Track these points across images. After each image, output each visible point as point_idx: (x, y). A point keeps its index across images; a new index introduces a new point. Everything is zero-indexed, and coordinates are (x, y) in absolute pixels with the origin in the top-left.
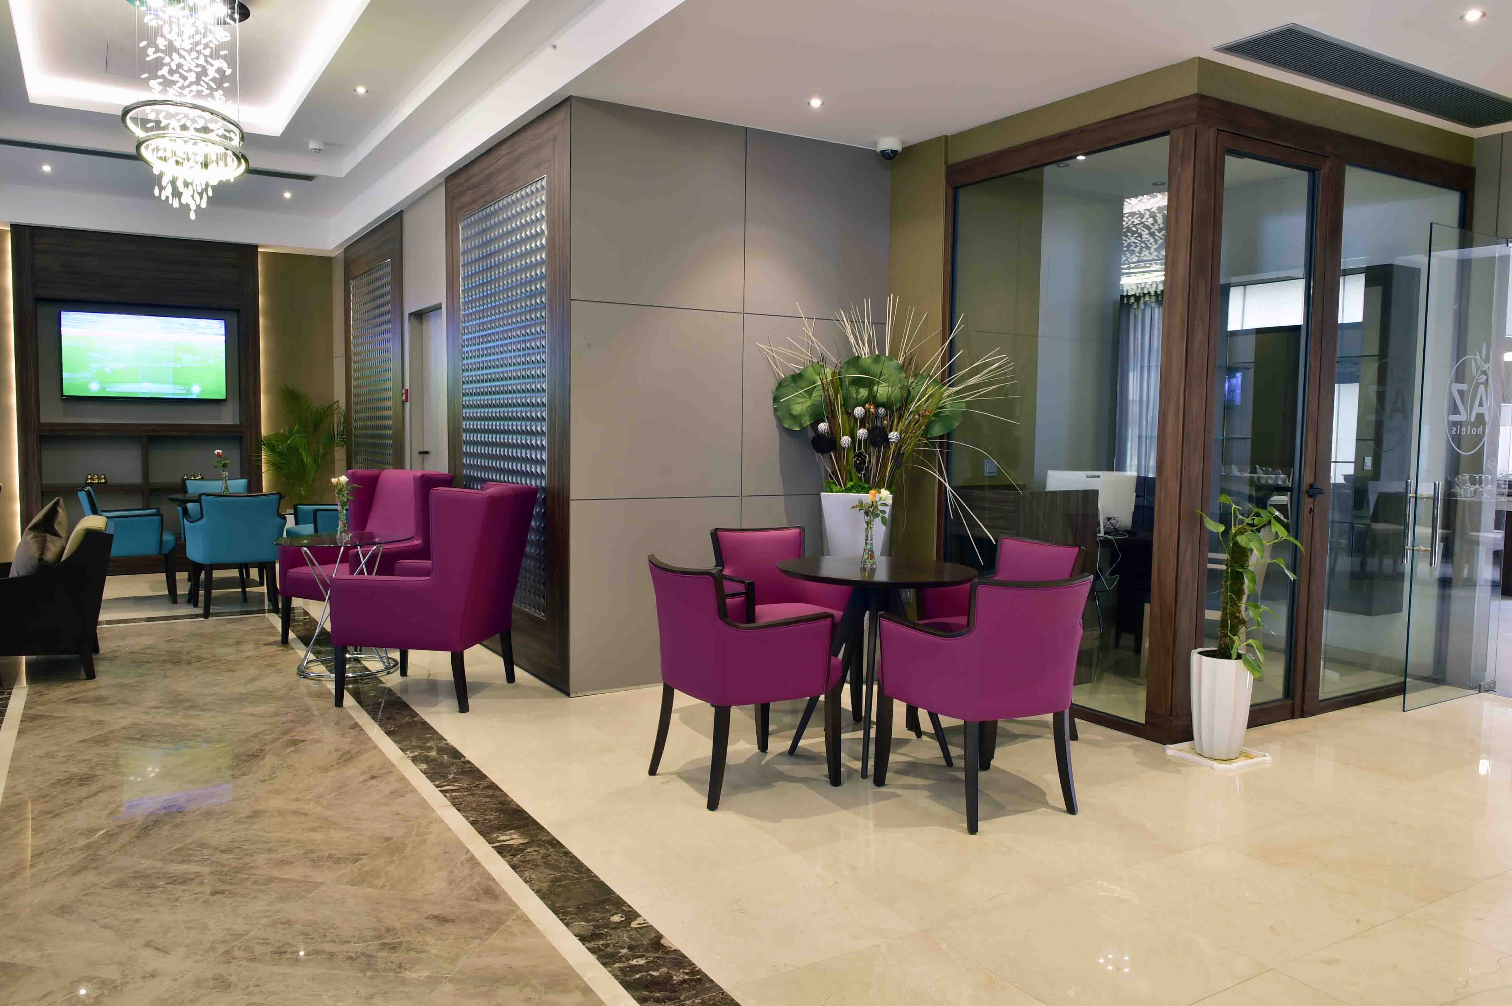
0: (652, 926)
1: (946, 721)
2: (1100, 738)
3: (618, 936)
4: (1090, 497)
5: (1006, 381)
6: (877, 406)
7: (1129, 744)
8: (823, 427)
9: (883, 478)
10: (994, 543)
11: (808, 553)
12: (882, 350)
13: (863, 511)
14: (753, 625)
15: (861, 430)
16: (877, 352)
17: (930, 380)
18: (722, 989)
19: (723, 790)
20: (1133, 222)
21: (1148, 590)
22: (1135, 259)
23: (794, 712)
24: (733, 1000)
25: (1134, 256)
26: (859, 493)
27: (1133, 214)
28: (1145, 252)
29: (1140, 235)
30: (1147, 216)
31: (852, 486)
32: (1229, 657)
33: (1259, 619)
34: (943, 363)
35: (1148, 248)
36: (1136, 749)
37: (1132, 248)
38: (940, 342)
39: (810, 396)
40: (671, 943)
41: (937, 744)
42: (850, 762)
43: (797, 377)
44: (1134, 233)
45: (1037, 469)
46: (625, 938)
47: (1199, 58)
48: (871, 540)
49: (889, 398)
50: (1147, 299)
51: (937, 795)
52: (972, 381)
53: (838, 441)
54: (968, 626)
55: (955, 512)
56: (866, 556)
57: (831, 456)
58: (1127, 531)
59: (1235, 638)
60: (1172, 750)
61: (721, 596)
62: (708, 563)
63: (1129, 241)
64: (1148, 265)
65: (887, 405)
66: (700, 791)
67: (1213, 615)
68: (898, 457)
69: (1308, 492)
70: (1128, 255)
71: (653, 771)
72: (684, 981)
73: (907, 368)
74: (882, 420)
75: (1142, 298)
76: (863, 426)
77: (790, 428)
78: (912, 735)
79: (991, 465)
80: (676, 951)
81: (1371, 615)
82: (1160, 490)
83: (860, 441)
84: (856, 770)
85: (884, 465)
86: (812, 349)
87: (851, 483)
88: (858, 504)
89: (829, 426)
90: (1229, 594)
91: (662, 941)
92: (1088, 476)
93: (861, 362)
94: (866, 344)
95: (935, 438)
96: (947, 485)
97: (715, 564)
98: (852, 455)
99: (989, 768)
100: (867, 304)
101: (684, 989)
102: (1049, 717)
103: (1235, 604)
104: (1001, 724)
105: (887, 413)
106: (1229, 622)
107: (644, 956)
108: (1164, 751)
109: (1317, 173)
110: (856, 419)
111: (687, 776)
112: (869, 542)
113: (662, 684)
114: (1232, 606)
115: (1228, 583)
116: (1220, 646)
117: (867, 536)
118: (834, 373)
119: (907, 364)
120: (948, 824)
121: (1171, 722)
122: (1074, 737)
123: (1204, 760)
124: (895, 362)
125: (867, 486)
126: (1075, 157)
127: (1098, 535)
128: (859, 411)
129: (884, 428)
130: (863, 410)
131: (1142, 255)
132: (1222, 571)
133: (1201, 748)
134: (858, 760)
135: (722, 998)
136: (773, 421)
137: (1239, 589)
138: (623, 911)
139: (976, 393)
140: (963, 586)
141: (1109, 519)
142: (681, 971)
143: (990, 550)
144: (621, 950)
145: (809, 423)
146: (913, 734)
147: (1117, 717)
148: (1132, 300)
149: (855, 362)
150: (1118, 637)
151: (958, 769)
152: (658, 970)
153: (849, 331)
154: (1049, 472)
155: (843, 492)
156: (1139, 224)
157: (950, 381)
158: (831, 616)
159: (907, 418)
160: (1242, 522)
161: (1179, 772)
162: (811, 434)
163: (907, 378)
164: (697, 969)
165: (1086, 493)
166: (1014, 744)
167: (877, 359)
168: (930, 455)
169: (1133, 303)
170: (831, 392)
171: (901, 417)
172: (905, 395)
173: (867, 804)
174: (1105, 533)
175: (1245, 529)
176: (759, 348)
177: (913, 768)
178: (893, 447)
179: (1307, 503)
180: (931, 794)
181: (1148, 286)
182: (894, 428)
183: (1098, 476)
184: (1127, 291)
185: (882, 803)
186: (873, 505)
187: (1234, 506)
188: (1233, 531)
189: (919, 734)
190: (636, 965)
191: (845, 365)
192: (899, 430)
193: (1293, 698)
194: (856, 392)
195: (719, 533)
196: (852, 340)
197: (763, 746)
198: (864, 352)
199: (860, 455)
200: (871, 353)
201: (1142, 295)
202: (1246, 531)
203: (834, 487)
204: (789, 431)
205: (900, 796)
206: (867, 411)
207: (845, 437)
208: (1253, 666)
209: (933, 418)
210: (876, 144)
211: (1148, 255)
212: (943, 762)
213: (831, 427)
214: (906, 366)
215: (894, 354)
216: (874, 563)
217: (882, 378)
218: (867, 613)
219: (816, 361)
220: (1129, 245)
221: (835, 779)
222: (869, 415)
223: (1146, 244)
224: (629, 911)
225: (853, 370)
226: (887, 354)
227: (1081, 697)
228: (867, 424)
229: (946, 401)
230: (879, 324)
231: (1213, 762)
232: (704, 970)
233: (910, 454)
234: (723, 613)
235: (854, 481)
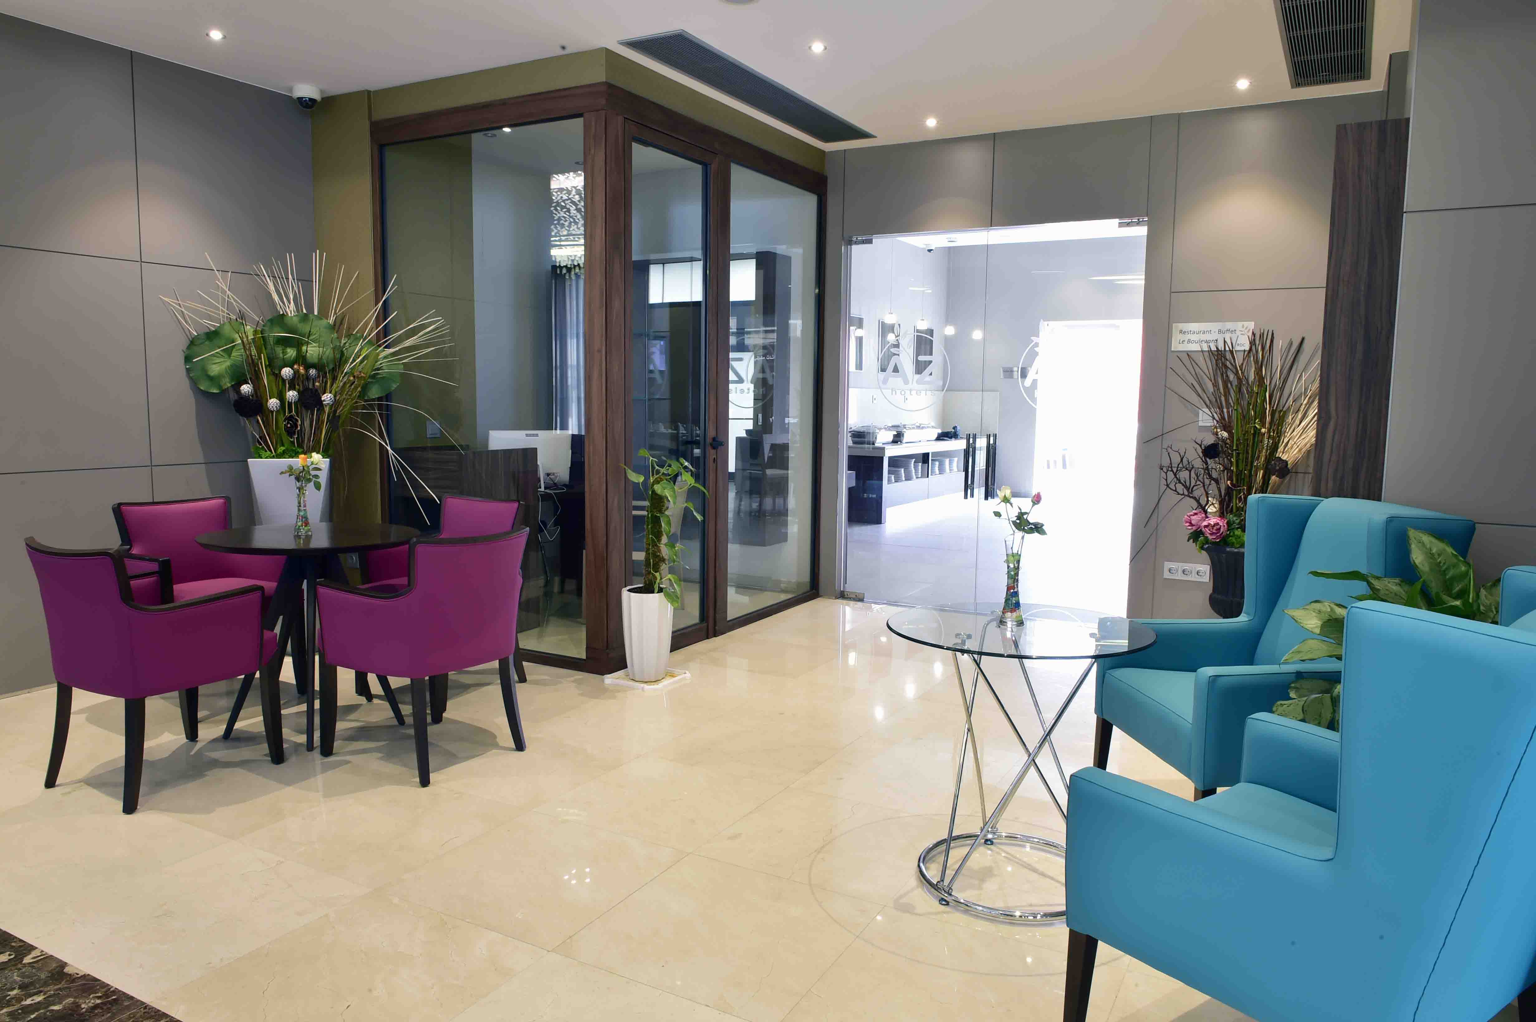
0: (52, 956)
1: (395, 682)
2: (546, 677)
3: (6, 978)
4: (530, 454)
5: (444, 342)
6: (308, 367)
7: (572, 679)
8: (246, 388)
9: (319, 442)
10: (439, 502)
11: (235, 525)
12: (310, 308)
13: (293, 477)
14: (171, 605)
15: (291, 392)
16: (305, 311)
17: (363, 341)
18: (143, 1003)
19: (143, 789)
20: (562, 197)
21: (583, 537)
22: (565, 233)
23: (229, 693)
24: (159, 1011)
25: (564, 229)
26: (292, 458)
27: (561, 190)
28: (574, 227)
29: (569, 210)
30: (574, 192)
31: (284, 451)
32: (652, 592)
33: (675, 557)
34: (378, 323)
35: (576, 223)
36: (579, 682)
37: (562, 222)
38: (373, 302)
39: (230, 356)
40: (77, 969)
41: (386, 705)
42: (292, 736)
43: (212, 336)
44: (563, 208)
45: (480, 430)
46: (15, 978)
47: (606, 48)
48: (305, 506)
49: (320, 359)
50: (577, 270)
51: (389, 755)
52: (408, 343)
53: (264, 402)
54: (409, 585)
55: (398, 473)
56: (300, 524)
57: (258, 420)
58: (565, 485)
59: (657, 574)
60: (609, 679)
61: (123, 579)
62: (112, 541)
63: (559, 215)
64: (577, 239)
65: (319, 366)
66: (113, 795)
67: (639, 556)
68: (334, 419)
69: (711, 444)
70: (559, 228)
71: (50, 782)
72: (96, 1007)
73: (339, 328)
74: (314, 381)
75: (573, 269)
76: (292, 388)
77: (206, 390)
78: (363, 700)
79: (434, 427)
80: (85, 976)
81: (764, 545)
82: (589, 445)
83: (290, 404)
84: (301, 744)
85: (319, 428)
86: (229, 306)
87: (283, 448)
88: (287, 469)
89: (254, 387)
90: (650, 536)
91: (66, 970)
92: (527, 435)
93: (286, 320)
94: (292, 301)
95: (373, 400)
96: (389, 448)
97: (120, 542)
98: (281, 418)
99: (441, 721)
100: (291, 259)
101: (96, 1015)
102: (496, 664)
103: (655, 544)
104: (452, 675)
105: (319, 373)
106: (652, 561)
107: (41, 992)
108: (603, 681)
109: (709, 166)
110: (284, 381)
111: (96, 782)
112: (302, 508)
113: (56, 685)
114: (653, 546)
115: (650, 527)
116: (645, 583)
117: (299, 503)
118: (255, 332)
119: (337, 325)
120: (399, 781)
121: (608, 654)
122: (523, 679)
123: (637, 684)
124: (324, 322)
125: (300, 450)
126: (501, 127)
127: (539, 490)
128: (287, 372)
129: (316, 390)
130: (292, 371)
131: (571, 229)
132: (644, 516)
133: (634, 674)
134: (301, 733)
135: (144, 1013)
136: (186, 383)
137: (658, 531)
138: (13, 947)
139: (413, 355)
140: (402, 547)
141: (548, 475)
142: (91, 996)
143: (434, 509)
144: (9, 993)
145: (229, 385)
146: (364, 698)
147: (561, 655)
148: (564, 271)
149: (280, 319)
150: (562, 583)
151: (409, 726)
152: (60, 1003)
153: (272, 288)
154: (490, 431)
155: (273, 457)
156: (567, 200)
157: (386, 341)
158: (261, 588)
159: (341, 380)
160: (658, 472)
161: (614, 697)
162: (233, 396)
163: (339, 338)
164: (112, 989)
165: (525, 451)
166: (468, 693)
167: (305, 318)
168: (369, 418)
169: (565, 274)
170: (254, 352)
171: (334, 379)
172: (338, 356)
173: (315, 776)
174: (545, 488)
175: (661, 478)
176: (164, 302)
177: (364, 733)
178: (327, 409)
179: (711, 454)
180: (382, 755)
181: (577, 259)
182: (328, 390)
183: (537, 435)
184: (560, 262)
185: (330, 773)
186: (305, 469)
187: (651, 458)
188: (652, 481)
189: (370, 697)
190: (31, 1004)
191: (269, 324)
192: (333, 392)
193: (707, 622)
194: (283, 353)
195: (123, 508)
196: (276, 297)
197: (192, 734)
198: (291, 310)
199: (291, 418)
200: (298, 311)
201: (572, 267)
202: (662, 480)
203: (263, 453)
204: (206, 394)
205: (348, 762)
206: (296, 372)
207: (272, 400)
208: (672, 597)
209: (369, 380)
210: (291, 90)
211: (576, 230)
212: (395, 722)
213: (256, 388)
214: (337, 327)
215: (324, 312)
216: (309, 530)
217: (311, 338)
218: (305, 581)
219: (234, 317)
220: (559, 219)
221: (278, 756)
222: (299, 376)
223: (574, 219)
224: (20, 946)
225: (276, 329)
226: (316, 313)
227: (529, 642)
228: (297, 386)
229: (382, 362)
230: (305, 281)
231: (642, 685)
232: (120, 989)
233: (346, 416)
234: (127, 595)
235: (286, 446)
